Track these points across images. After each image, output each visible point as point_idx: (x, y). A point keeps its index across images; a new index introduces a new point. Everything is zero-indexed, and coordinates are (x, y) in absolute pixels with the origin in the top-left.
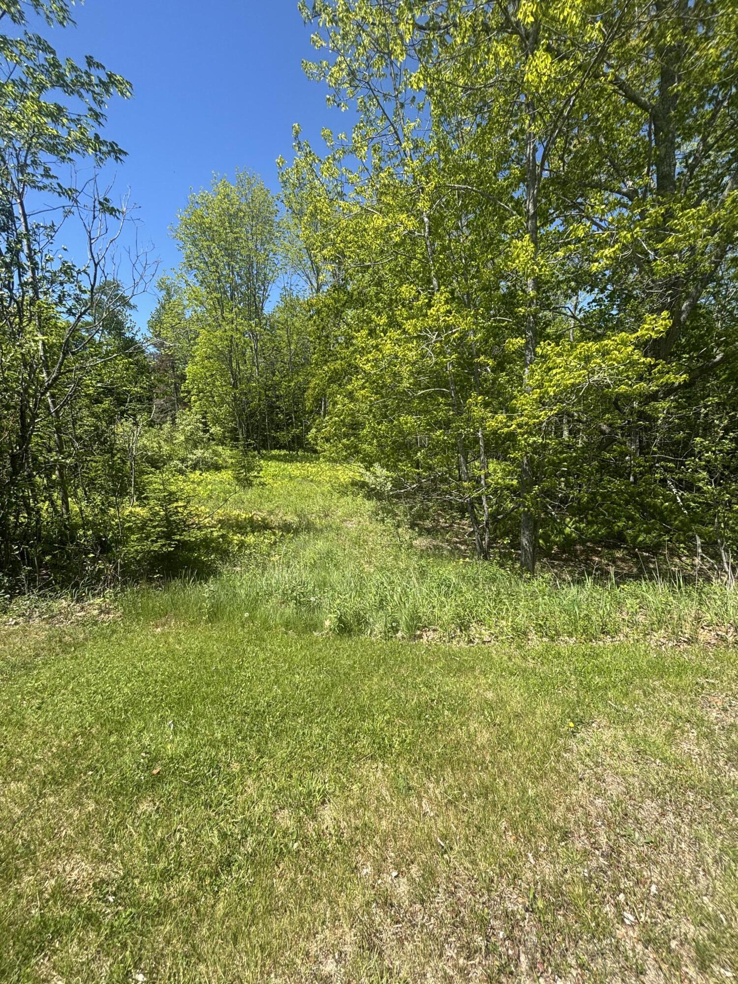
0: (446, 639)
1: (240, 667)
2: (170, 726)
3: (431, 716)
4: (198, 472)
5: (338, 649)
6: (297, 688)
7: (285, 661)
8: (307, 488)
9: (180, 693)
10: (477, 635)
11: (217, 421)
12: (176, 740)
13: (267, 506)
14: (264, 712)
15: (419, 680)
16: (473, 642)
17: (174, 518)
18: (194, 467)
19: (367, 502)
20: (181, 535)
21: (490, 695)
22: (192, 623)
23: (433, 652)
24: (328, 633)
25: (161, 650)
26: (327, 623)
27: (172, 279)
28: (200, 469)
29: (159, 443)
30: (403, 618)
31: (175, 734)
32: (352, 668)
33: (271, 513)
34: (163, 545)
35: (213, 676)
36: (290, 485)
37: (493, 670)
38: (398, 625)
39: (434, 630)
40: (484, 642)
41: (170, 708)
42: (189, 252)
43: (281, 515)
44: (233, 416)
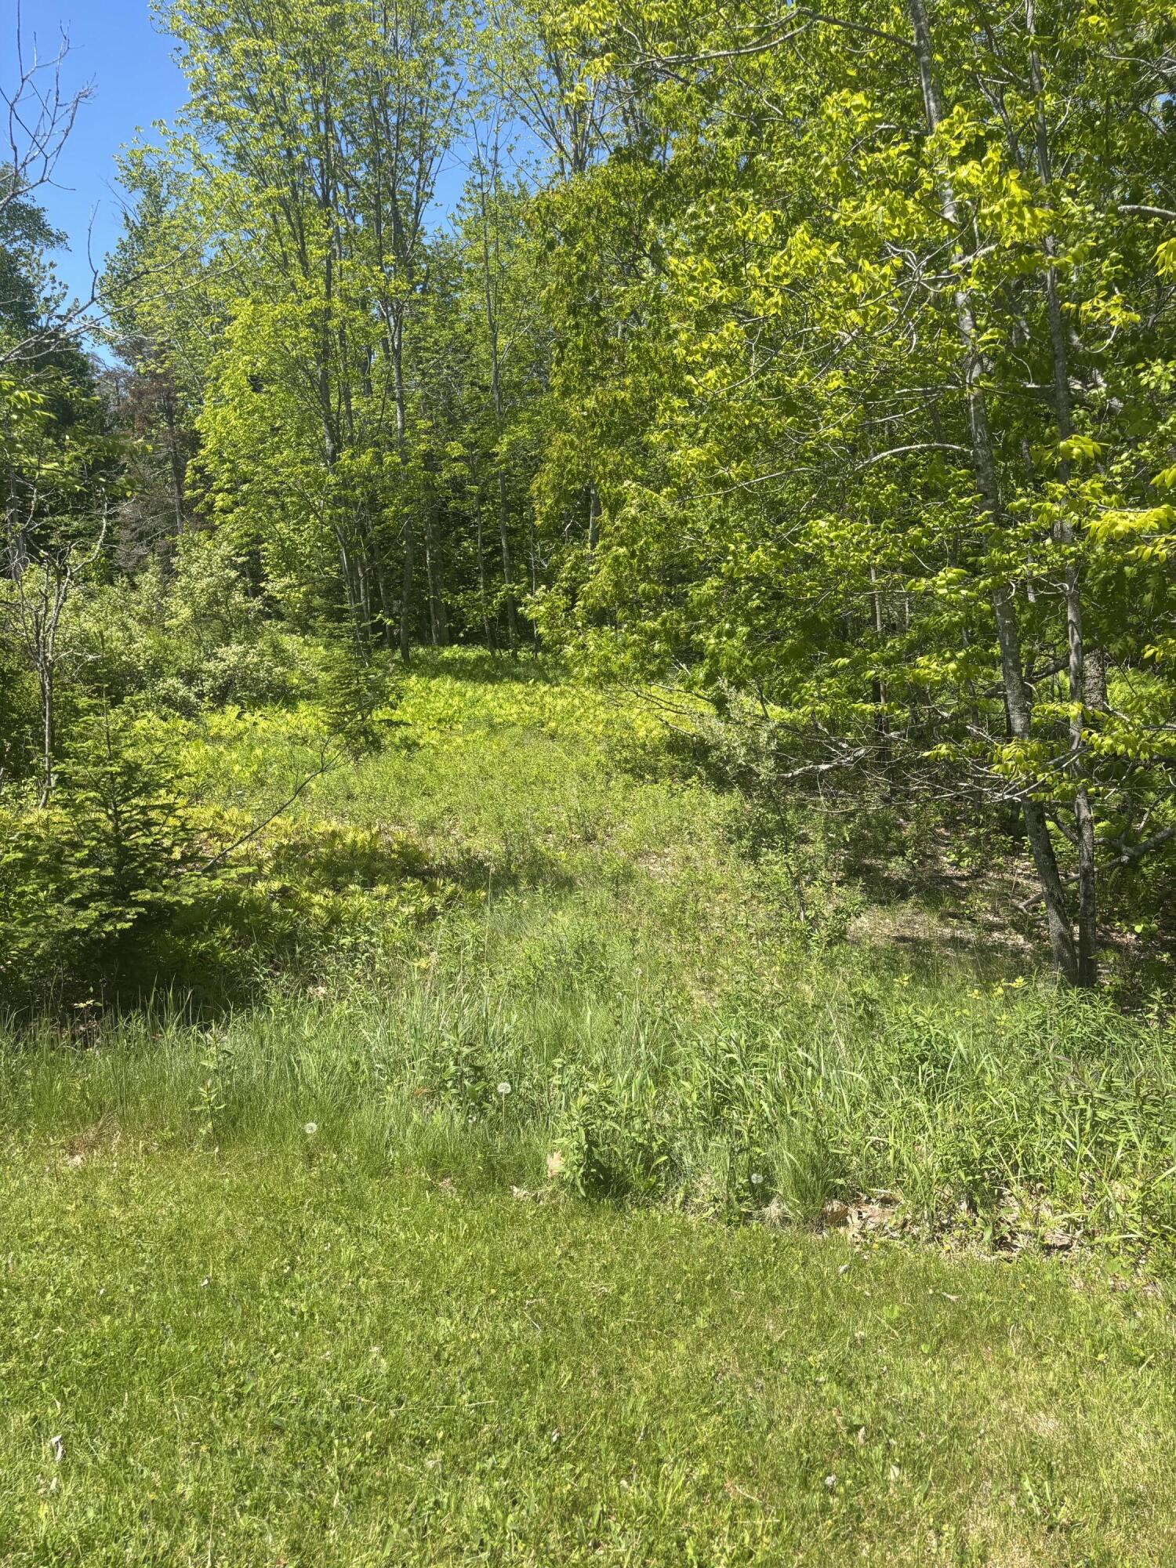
0: (924, 1230)
1: (281, 1282)
2: (53, 1450)
3: (841, 1480)
4: (232, 711)
5: (576, 1244)
6: (437, 1357)
7: (415, 1272)
8: (539, 756)
9: (97, 1355)
10: (1026, 1225)
11: (289, 560)
12: (68, 1492)
13: (421, 809)
14: (328, 1427)
15: (816, 1357)
16: (1010, 1247)
17: (141, 839)
18: (221, 696)
19: (712, 800)
20: (154, 890)
21: (1047, 1426)
22: (168, 1144)
23: (876, 1271)
24: (554, 1194)
25: (71, 1222)
26: (555, 1164)
27: (161, 153)
28: (237, 701)
29: (125, 627)
30: (786, 1158)
31: (65, 1474)
32: (612, 1304)
33: (429, 827)
34: (105, 918)
35: (199, 1306)
36: (490, 750)
37: (1069, 1345)
38: (770, 1180)
39: (886, 1202)
40: (1048, 1249)
41: (61, 1397)
42: (200, 70)
43: (457, 833)
44: (331, 546)
